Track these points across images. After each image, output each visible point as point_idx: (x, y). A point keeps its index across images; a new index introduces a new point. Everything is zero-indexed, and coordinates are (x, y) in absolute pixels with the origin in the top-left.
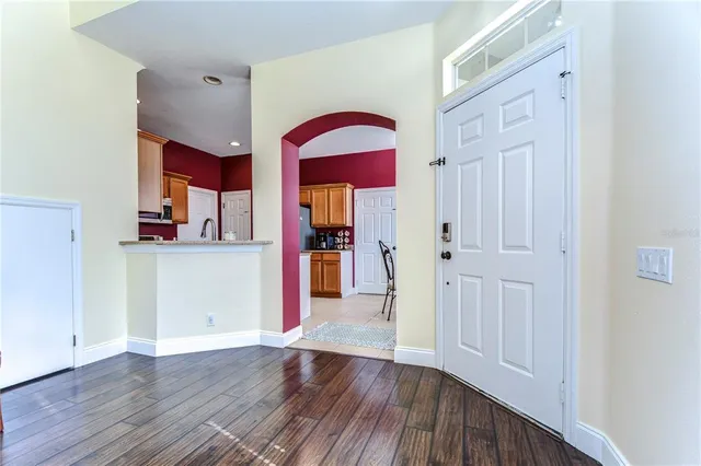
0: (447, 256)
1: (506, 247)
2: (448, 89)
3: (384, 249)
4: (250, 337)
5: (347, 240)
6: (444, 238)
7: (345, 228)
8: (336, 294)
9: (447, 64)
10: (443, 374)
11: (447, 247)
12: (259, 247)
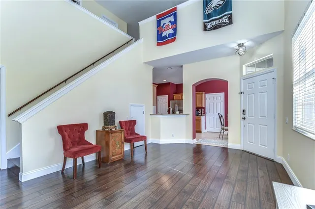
0: (244, 119)
1: (261, 117)
2: (244, 74)
3: (220, 116)
4: (183, 140)
5: (203, 112)
6: (243, 114)
7: (202, 108)
8: (200, 132)
9: (244, 67)
10: (243, 151)
11: (244, 116)
12: (185, 116)
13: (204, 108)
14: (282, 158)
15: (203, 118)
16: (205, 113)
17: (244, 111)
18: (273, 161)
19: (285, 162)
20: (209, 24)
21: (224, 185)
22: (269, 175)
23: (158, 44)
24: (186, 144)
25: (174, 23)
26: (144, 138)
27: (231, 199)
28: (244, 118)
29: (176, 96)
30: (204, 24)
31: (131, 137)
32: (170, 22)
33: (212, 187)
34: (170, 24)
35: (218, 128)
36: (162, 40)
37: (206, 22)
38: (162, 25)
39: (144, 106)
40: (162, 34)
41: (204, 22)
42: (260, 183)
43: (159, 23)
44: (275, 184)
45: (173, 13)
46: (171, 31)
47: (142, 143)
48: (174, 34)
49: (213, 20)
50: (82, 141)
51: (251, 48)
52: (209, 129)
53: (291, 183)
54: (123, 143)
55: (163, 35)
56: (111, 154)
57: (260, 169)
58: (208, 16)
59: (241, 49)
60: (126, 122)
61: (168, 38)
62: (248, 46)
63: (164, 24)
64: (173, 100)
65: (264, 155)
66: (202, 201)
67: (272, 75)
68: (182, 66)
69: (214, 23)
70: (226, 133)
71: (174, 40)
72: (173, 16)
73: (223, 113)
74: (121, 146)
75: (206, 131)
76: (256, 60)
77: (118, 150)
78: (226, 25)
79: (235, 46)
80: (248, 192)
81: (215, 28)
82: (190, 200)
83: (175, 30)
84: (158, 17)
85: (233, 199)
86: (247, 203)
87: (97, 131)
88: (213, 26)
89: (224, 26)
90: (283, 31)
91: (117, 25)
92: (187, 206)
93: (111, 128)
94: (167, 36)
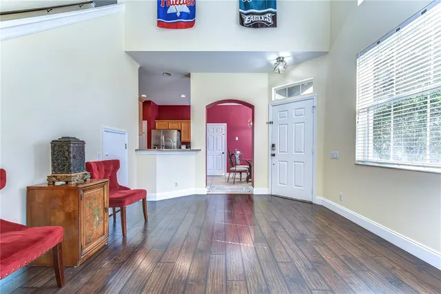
1: (296, 152)
2: (273, 99)
6: (272, 149)
9: (273, 89)
10: (271, 195)
11: (274, 152)
12: (194, 153)
14: (322, 198)
17: (273, 146)
18: (311, 203)
19: (332, 202)
20: (247, 17)
23: (161, 25)
24: (196, 195)
28: (273, 155)
29: (159, 124)
36: (168, 19)
37: (243, 13)
39: (127, 135)
41: (240, 13)
46: (186, 9)
49: (252, 14)
54: (106, 210)
55: (169, 11)
56: (83, 242)
58: (245, 5)
60: (98, 163)
61: (180, 18)
64: (155, 129)
65: (300, 198)
68: (189, 76)
69: (254, 18)
71: (191, 25)
73: (224, 151)
74: (103, 218)
77: (97, 229)
78: (269, 27)
79: (272, 59)
81: (255, 25)
83: (193, 9)
87: (30, 189)
88: (252, 22)
89: (267, 26)
90: (327, 53)
93: (77, 177)
94: (178, 14)
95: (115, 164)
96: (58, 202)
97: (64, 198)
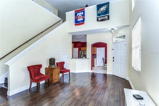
1: (120, 60)
2: (114, 41)
3: (103, 59)
6: (113, 59)
8: (94, 66)
9: (114, 38)
10: (113, 75)
12: (88, 59)
13: (96, 55)
14: (128, 78)
15: (95, 59)
16: (96, 57)
17: (113, 57)
18: (125, 79)
19: (129, 80)
20: (100, 18)
21: (106, 91)
22: (123, 85)
23: (76, 25)
24: (88, 73)
25: (83, 15)
26: (69, 71)
27: (109, 96)
28: (114, 61)
29: (82, 49)
30: (97, 18)
31: (63, 71)
32: (82, 15)
33: (101, 92)
34: (81, 16)
35: (102, 64)
36: (77, 23)
37: (98, 17)
38: (77, 16)
39: (68, 55)
40: (77, 20)
41: (97, 17)
42: (120, 89)
43: (76, 14)
44: (125, 89)
45: (83, 10)
46: (82, 19)
47: (68, 73)
48: (84, 21)
49: (101, 17)
50: (39, 74)
51: (117, 30)
52: (98, 65)
53: (131, 89)
54: (59, 74)
56: (54, 80)
57: (120, 83)
58: (99, 15)
59: (113, 31)
61: (81, 22)
62: (116, 30)
63: (79, 15)
65: (122, 77)
66: (98, 98)
67: (125, 43)
68: (86, 35)
69: (101, 18)
70: (106, 67)
72: (83, 12)
73: (104, 57)
74: (58, 76)
75: (97, 65)
76: (119, 35)
77: (57, 77)
79: (110, 29)
80: (115, 93)
81: (102, 20)
82: (93, 98)
83: (84, 19)
84: (76, 11)
85: (110, 96)
86: (115, 97)
87: (46, 68)
88: (101, 19)
89: (106, 20)
90: (129, 25)
91: (53, 11)
92: (93, 100)
93: (53, 66)
94: (80, 21)
95: (64, 63)
96: (50, 71)
97: (51, 70)
